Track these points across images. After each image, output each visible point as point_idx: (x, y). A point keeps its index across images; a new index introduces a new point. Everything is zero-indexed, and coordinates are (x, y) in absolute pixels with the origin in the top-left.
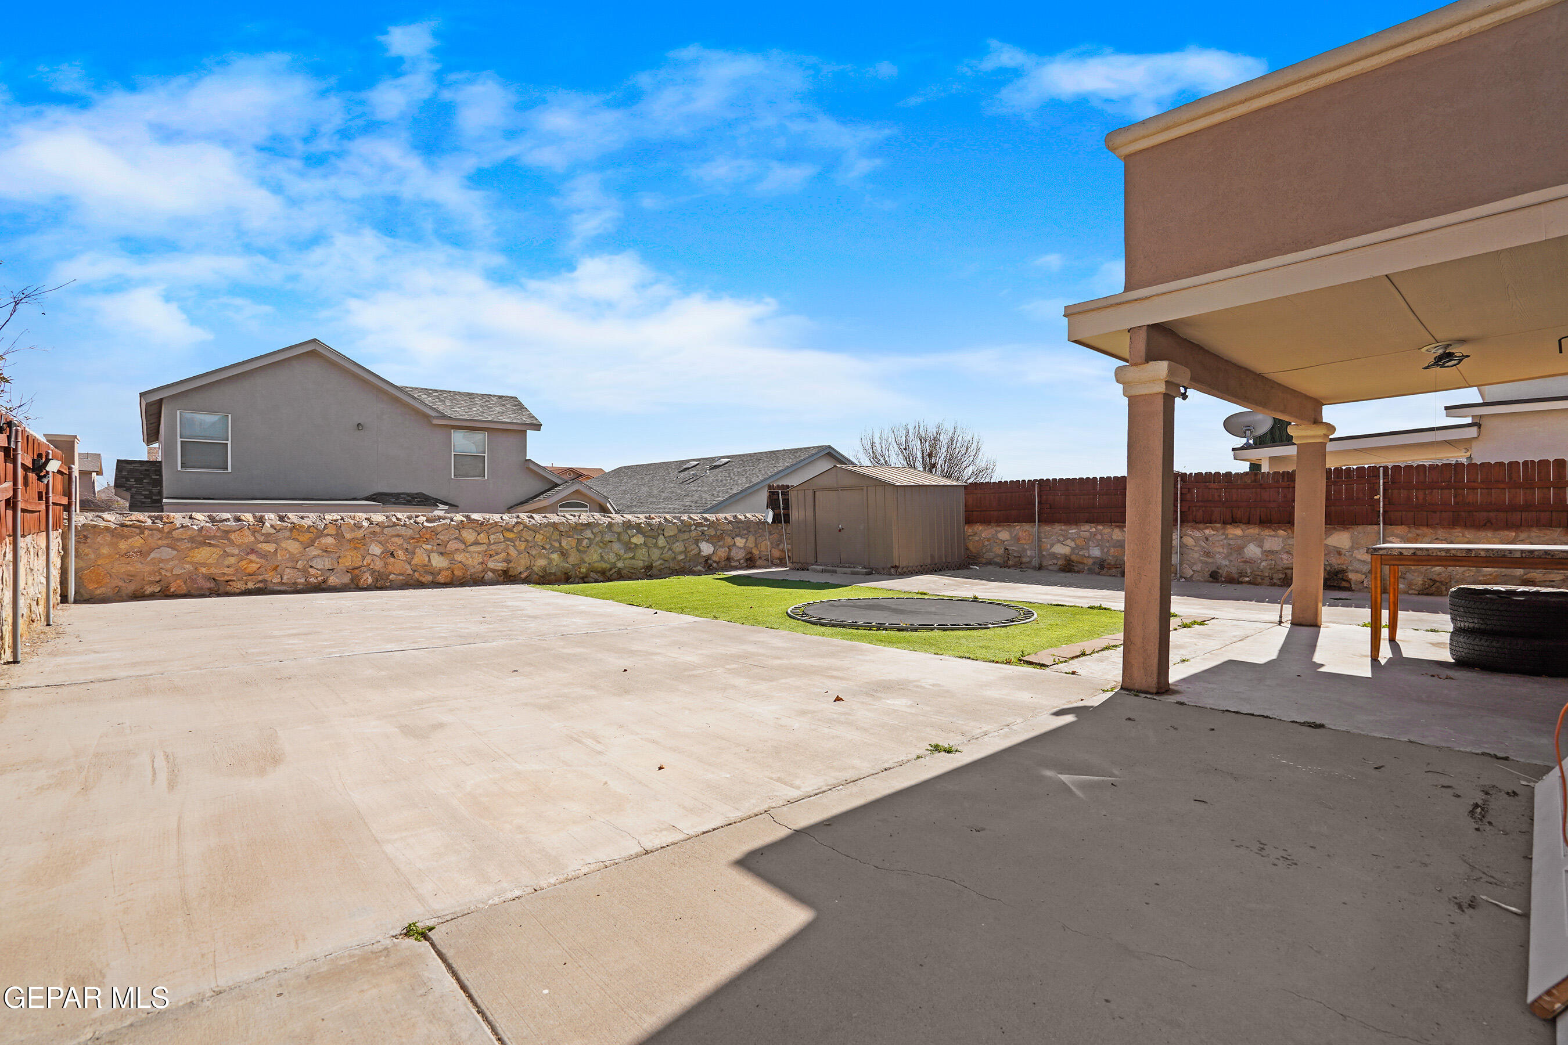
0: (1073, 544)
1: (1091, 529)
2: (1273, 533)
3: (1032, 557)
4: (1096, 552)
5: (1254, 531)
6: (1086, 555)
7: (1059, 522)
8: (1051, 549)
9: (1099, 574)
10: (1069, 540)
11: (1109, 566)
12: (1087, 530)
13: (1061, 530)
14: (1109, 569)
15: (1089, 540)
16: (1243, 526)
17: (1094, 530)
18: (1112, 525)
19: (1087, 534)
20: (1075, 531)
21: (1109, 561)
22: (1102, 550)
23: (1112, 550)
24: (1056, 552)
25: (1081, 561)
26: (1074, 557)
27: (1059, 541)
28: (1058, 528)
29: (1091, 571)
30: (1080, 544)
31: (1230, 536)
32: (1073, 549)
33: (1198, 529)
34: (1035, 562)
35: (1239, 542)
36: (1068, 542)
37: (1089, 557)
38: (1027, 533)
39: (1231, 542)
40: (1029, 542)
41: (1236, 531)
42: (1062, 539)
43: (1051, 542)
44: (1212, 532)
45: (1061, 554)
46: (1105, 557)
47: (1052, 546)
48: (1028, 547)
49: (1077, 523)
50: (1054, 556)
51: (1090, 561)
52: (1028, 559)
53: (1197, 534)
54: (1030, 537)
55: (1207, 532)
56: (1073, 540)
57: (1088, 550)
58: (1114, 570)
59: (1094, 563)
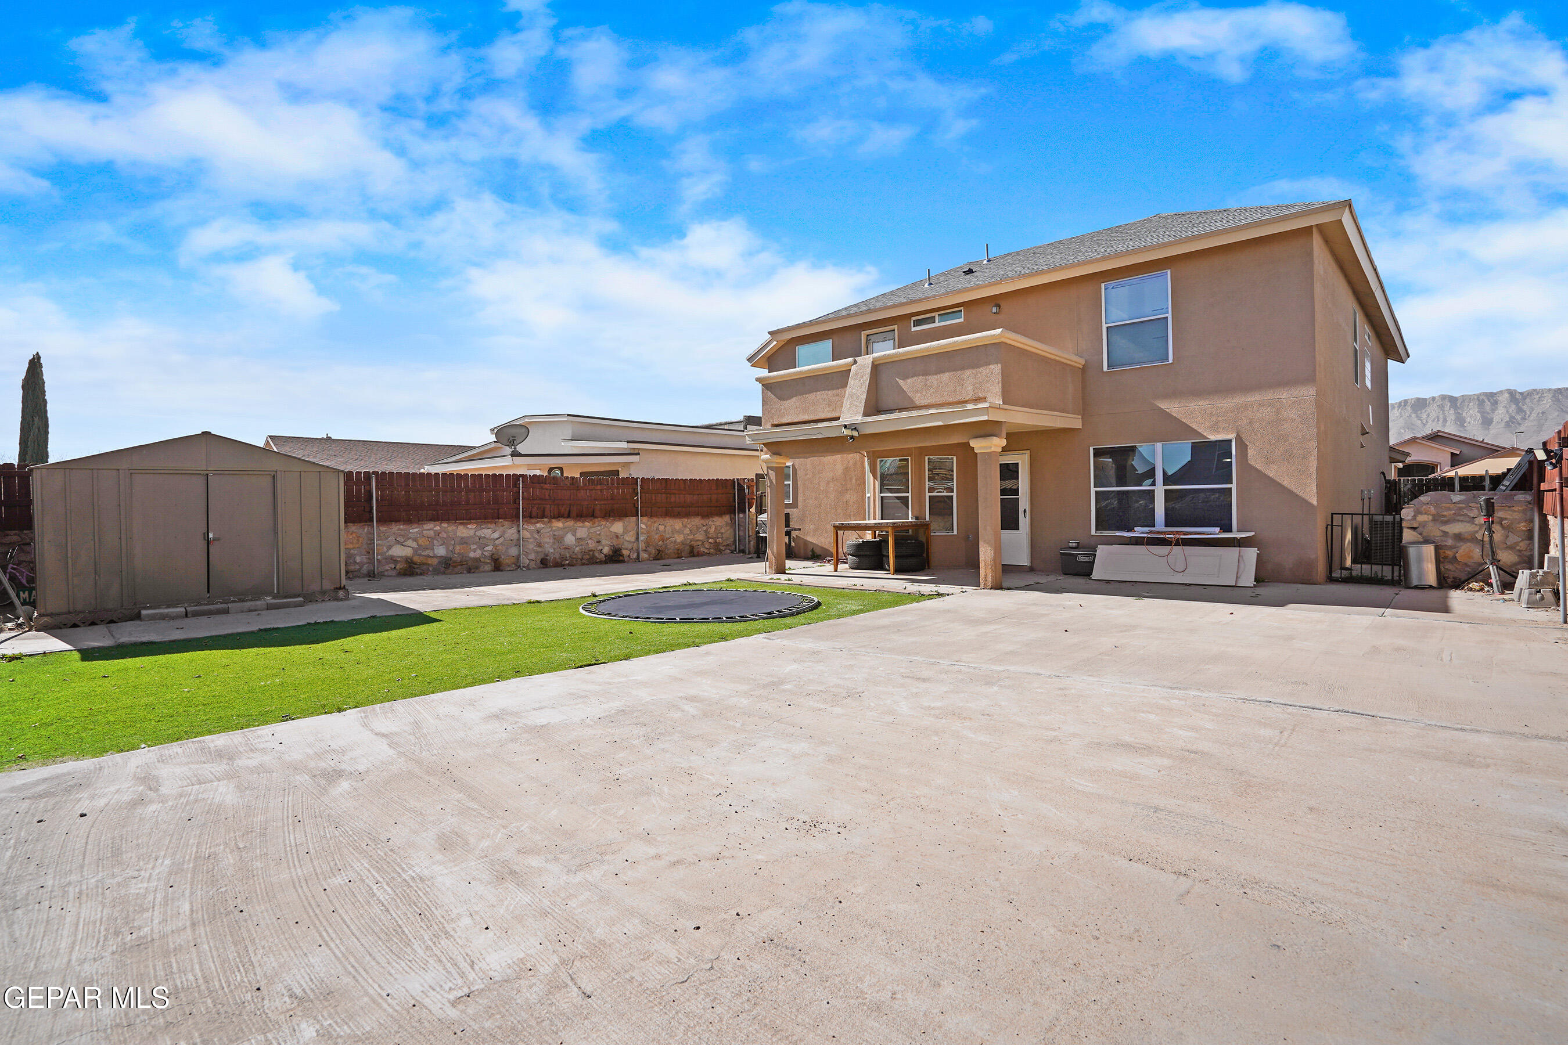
0: (415, 545)
1: (435, 527)
2: (581, 524)
3: (362, 564)
4: (441, 551)
5: (570, 523)
6: (431, 554)
7: (397, 520)
8: (388, 551)
9: (444, 573)
10: (410, 540)
11: (455, 564)
12: (430, 528)
13: (398, 530)
14: (455, 567)
15: (433, 539)
16: (563, 520)
17: (438, 528)
18: (456, 523)
19: (432, 532)
20: (417, 530)
21: (455, 559)
22: (447, 549)
23: (458, 548)
24: (395, 554)
25: (424, 561)
26: (416, 559)
27: (398, 542)
28: (395, 528)
29: (437, 572)
30: (423, 544)
31: (554, 528)
32: (415, 550)
33: (532, 523)
34: (365, 569)
35: (561, 533)
36: (410, 543)
37: (435, 557)
38: (354, 535)
39: (556, 533)
40: (357, 546)
41: (558, 524)
42: (401, 539)
43: (388, 544)
44: (543, 526)
45: (401, 557)
46: (450, 555)
47: (390, 547)
48: (356, 552)
49: (419, 521)
50: (393, 560)
51: (435, 561)
52: (357, 567)
53: (531, 527)
54: (358, 540)
55: (538, 525)
56: (415, 540)
57: (433, 549)
58: (459, 567)
59: (439, 562)
